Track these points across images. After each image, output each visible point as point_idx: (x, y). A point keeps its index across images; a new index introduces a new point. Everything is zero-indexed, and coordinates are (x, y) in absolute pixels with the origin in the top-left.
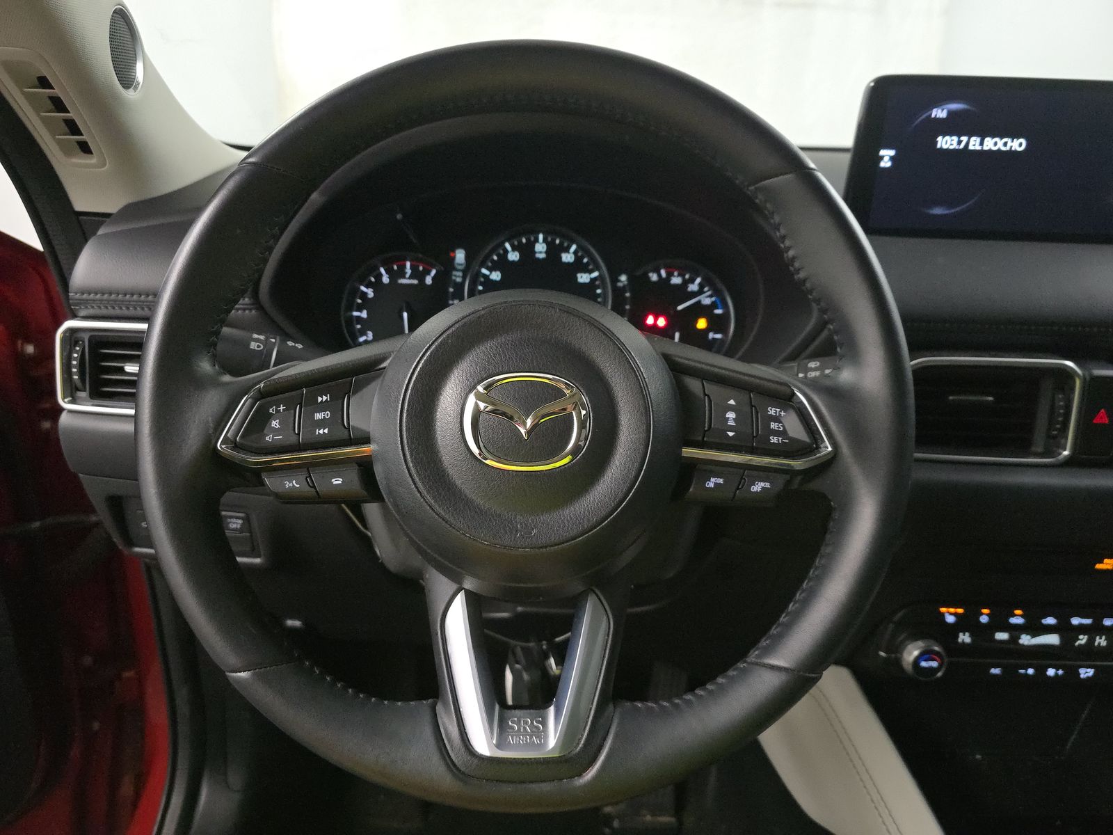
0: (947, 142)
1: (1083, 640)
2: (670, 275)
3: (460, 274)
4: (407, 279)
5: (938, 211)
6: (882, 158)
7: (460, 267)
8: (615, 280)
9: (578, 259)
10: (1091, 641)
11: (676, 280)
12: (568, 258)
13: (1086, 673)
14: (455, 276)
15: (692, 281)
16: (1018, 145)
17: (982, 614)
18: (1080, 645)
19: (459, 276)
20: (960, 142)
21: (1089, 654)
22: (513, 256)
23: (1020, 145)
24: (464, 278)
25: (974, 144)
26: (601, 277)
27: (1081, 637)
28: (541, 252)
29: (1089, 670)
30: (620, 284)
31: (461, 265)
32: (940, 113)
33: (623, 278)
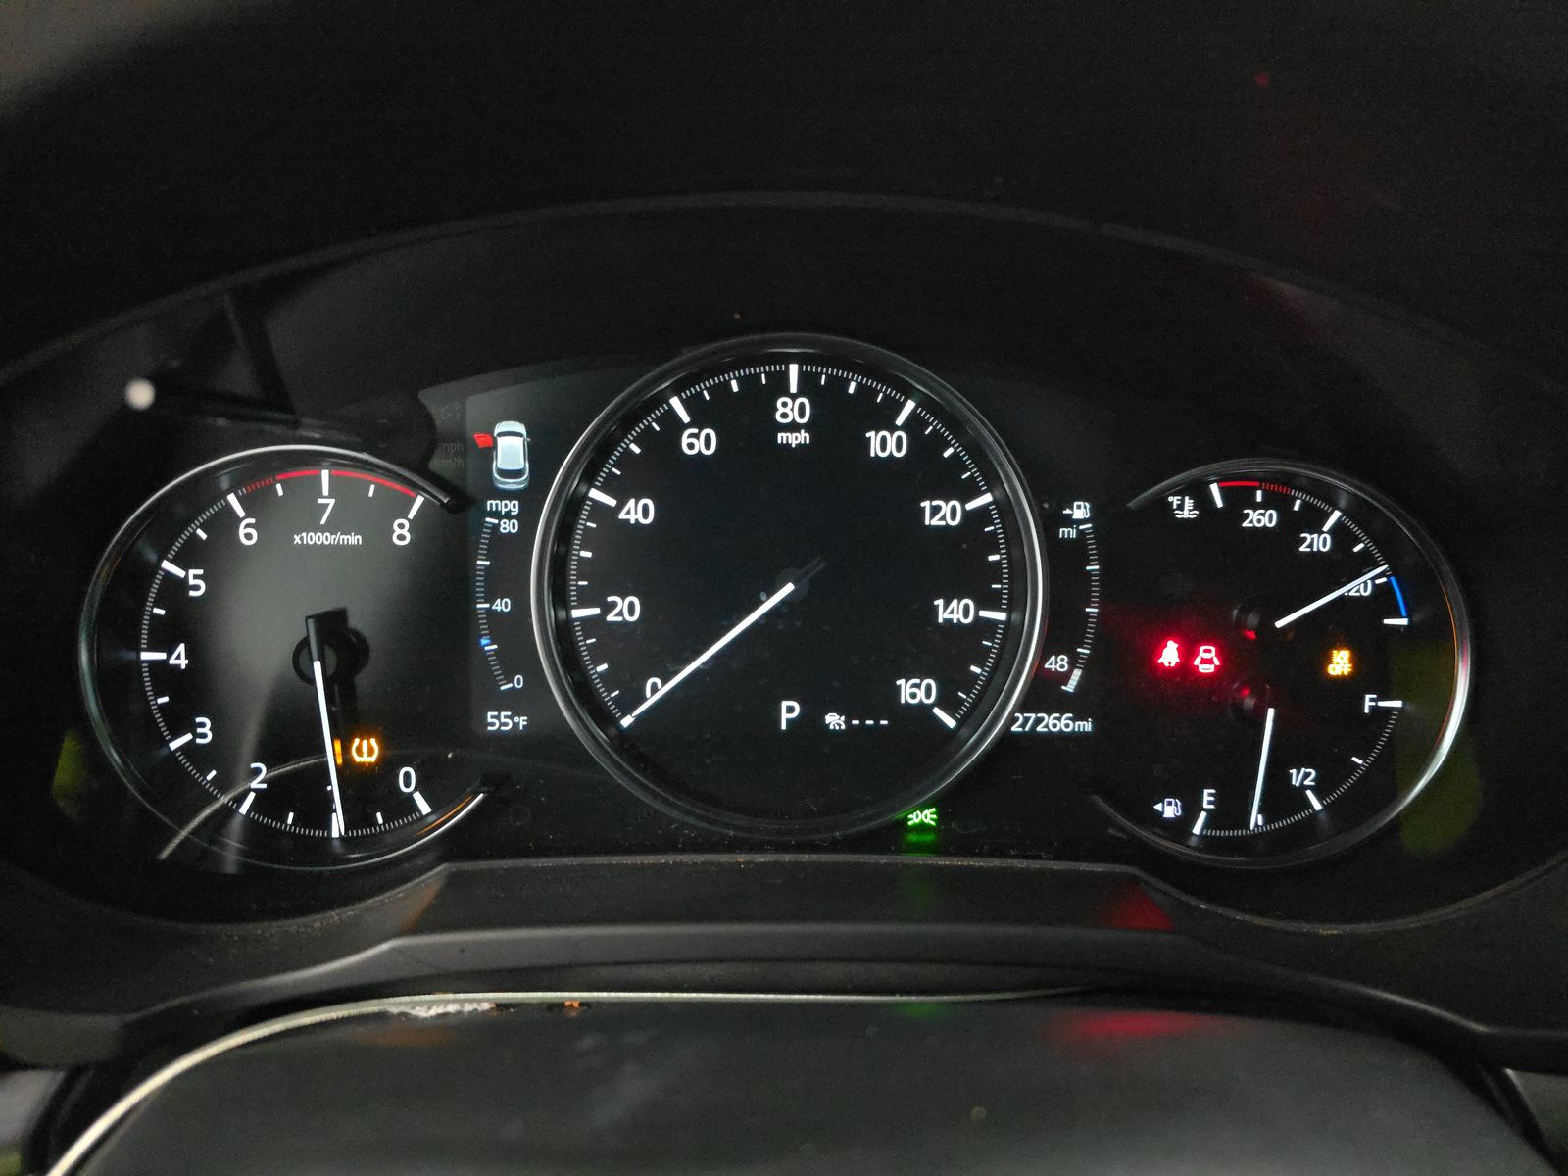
2: (1239, 499)
3: (513, 506)
4: (323, 529)
7: (511, 484)
8: (1051, 521)
9: (923, 445)
11: (1262, 519)
12: (886, 444)
14: (496, 514)
15: (1313, 521)
19: (508, 516)
22: (699, 443)
24: (528, 518)
26: (1005, 507)
28: (793, 427)
30: (1066, 532)
31: (516, 474)
33: (1080, 511)
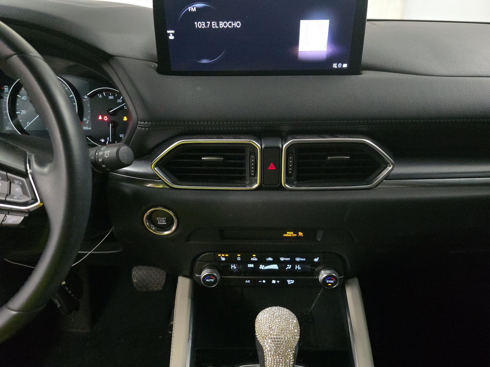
0: (200, 25)
1: (289, 267)
2: (108, 95)
5: (204, 61)
6: (169, 34)
10: (293, 267)
11: (111, 97)
13: (290, 282)
16: (237, 24)
17: (238, 257)
18: (288, 269)
20: (206, 25)
21: (292, 273)
23: (238, 24)
25: (214, 25)
27: (288, 266)
29: (292, 281)
30: (84, 100)
31: (7, 93)
32: (192, 9)
33: (86, 97)
